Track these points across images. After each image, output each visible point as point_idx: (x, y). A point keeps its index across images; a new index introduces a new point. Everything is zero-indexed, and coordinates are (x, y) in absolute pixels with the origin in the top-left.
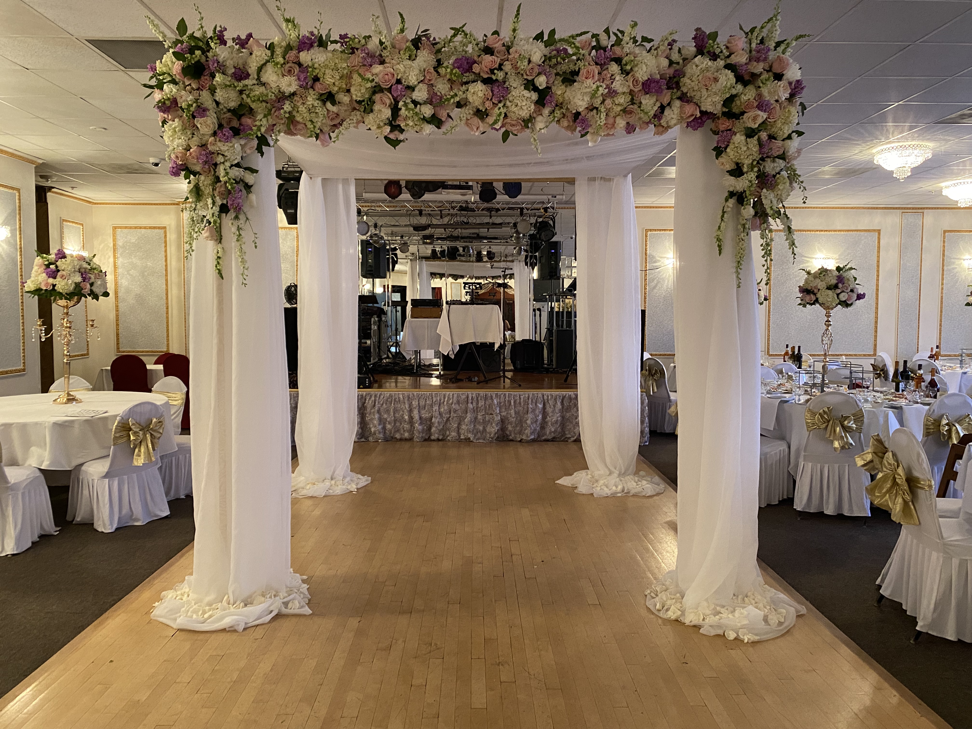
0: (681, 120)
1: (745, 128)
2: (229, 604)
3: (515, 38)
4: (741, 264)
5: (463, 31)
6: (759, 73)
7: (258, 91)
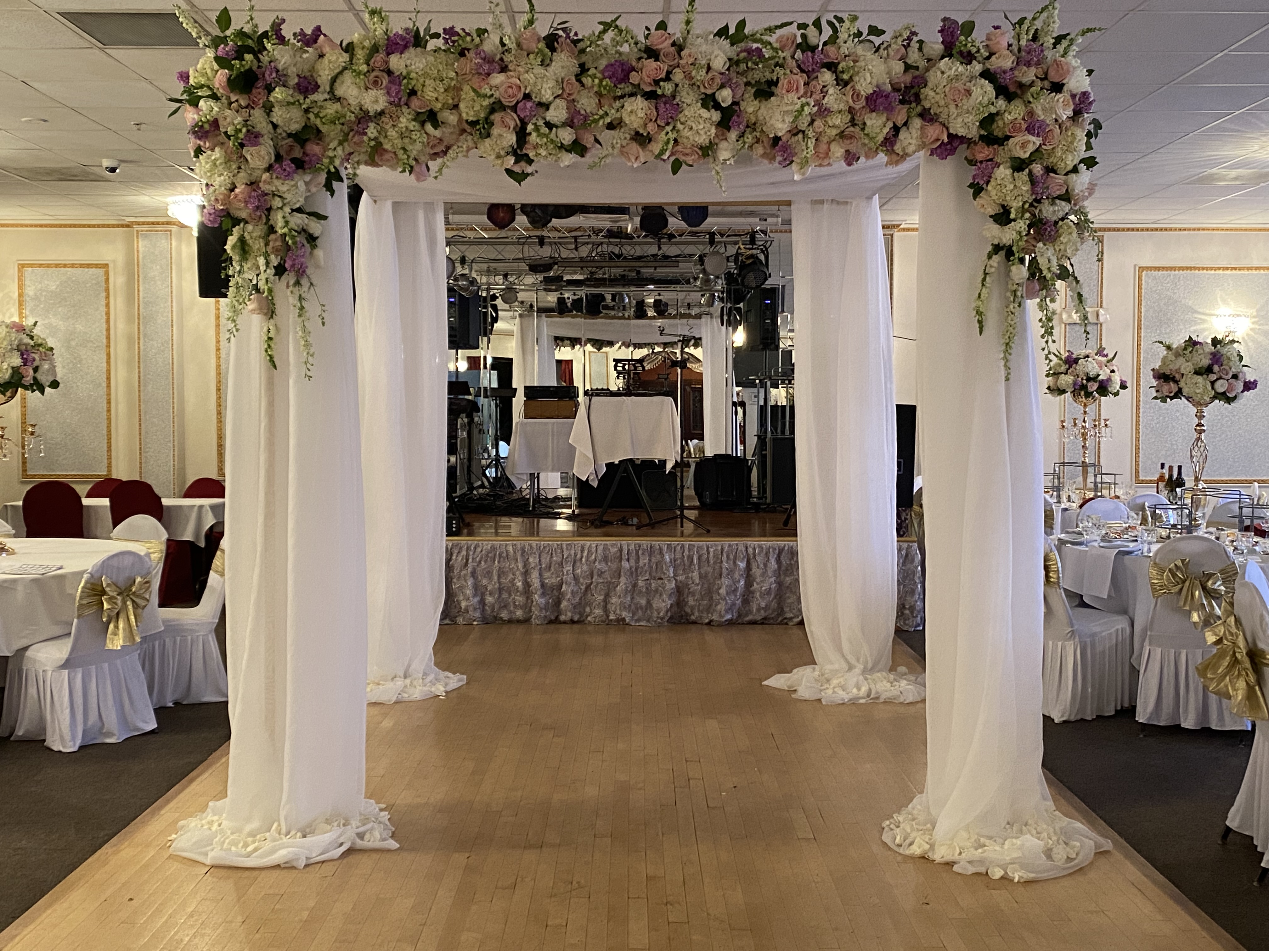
0: (922, 146)
1: (1011, 158)
2: (280, 834)
3: (688, 32)
4: (1011, 347)
5: (617, 26)
6: (1028, 84)
7: (332, 109)
